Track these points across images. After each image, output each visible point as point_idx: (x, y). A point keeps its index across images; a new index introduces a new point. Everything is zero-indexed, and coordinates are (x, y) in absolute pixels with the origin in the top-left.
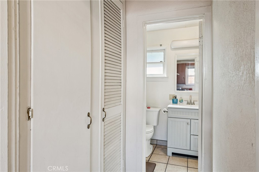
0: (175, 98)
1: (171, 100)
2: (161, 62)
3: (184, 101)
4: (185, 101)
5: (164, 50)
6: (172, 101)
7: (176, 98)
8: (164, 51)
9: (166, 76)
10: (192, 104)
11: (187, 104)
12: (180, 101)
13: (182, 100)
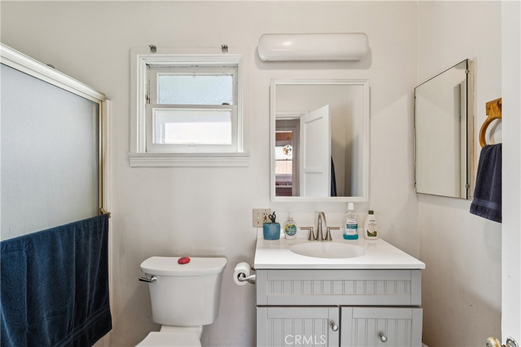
0: (270, 221)
1: (258, 227)
2: (224, 104)
3: (298, 230)
4: (302, 228)
5: (236, 67)
6: (261, 230)
7: (273, 220)
8: (233, 71)
9: (240, 150)
10: (324, 238)
11: (310, 239)
12: (286, 231)
13: (294, 226)
